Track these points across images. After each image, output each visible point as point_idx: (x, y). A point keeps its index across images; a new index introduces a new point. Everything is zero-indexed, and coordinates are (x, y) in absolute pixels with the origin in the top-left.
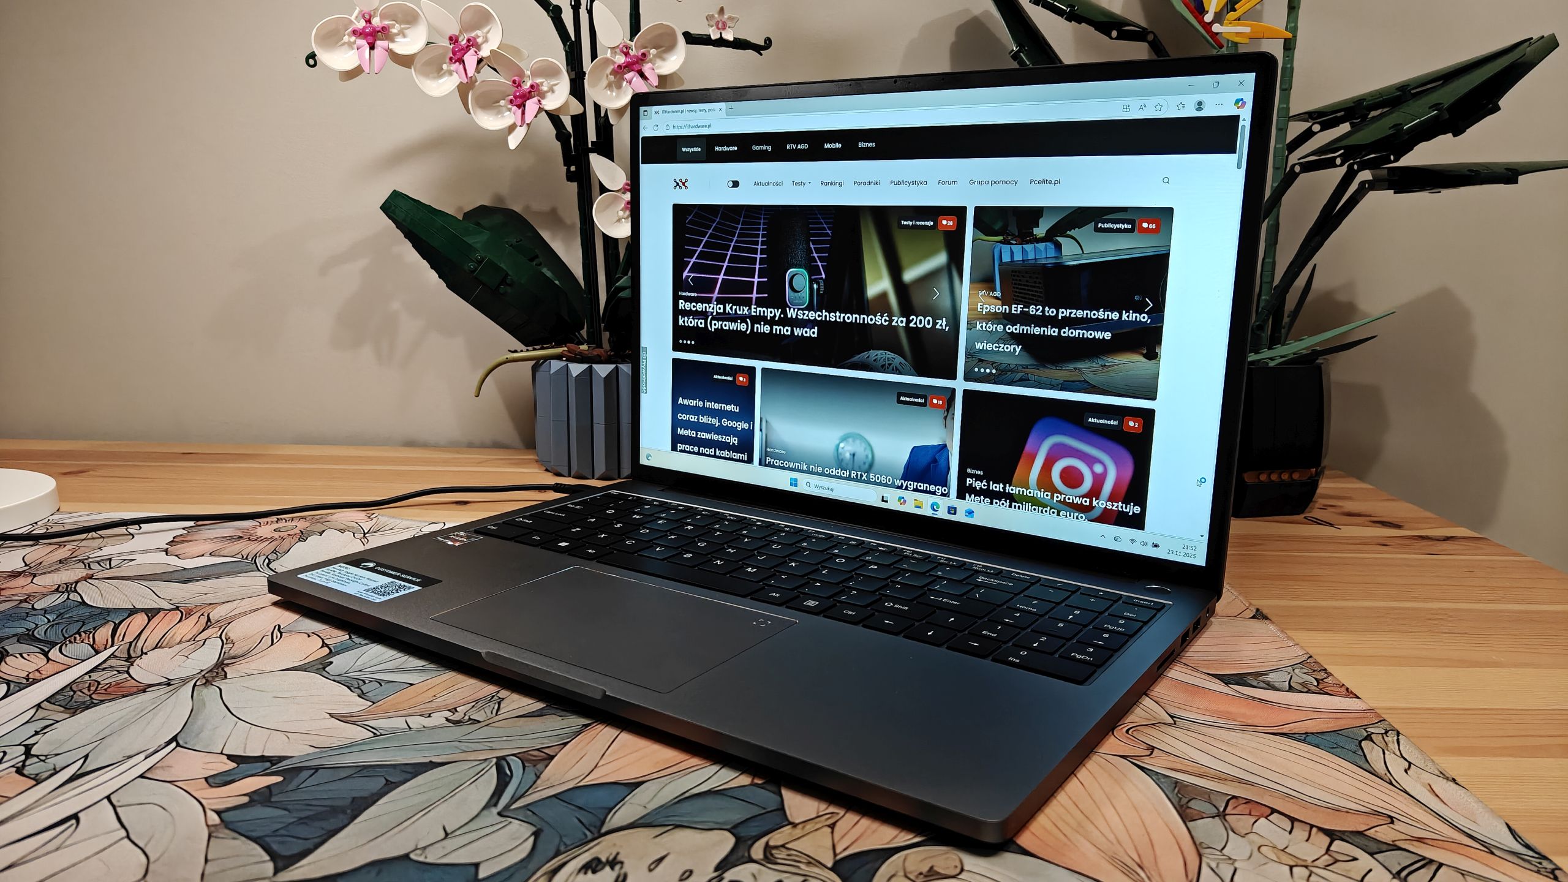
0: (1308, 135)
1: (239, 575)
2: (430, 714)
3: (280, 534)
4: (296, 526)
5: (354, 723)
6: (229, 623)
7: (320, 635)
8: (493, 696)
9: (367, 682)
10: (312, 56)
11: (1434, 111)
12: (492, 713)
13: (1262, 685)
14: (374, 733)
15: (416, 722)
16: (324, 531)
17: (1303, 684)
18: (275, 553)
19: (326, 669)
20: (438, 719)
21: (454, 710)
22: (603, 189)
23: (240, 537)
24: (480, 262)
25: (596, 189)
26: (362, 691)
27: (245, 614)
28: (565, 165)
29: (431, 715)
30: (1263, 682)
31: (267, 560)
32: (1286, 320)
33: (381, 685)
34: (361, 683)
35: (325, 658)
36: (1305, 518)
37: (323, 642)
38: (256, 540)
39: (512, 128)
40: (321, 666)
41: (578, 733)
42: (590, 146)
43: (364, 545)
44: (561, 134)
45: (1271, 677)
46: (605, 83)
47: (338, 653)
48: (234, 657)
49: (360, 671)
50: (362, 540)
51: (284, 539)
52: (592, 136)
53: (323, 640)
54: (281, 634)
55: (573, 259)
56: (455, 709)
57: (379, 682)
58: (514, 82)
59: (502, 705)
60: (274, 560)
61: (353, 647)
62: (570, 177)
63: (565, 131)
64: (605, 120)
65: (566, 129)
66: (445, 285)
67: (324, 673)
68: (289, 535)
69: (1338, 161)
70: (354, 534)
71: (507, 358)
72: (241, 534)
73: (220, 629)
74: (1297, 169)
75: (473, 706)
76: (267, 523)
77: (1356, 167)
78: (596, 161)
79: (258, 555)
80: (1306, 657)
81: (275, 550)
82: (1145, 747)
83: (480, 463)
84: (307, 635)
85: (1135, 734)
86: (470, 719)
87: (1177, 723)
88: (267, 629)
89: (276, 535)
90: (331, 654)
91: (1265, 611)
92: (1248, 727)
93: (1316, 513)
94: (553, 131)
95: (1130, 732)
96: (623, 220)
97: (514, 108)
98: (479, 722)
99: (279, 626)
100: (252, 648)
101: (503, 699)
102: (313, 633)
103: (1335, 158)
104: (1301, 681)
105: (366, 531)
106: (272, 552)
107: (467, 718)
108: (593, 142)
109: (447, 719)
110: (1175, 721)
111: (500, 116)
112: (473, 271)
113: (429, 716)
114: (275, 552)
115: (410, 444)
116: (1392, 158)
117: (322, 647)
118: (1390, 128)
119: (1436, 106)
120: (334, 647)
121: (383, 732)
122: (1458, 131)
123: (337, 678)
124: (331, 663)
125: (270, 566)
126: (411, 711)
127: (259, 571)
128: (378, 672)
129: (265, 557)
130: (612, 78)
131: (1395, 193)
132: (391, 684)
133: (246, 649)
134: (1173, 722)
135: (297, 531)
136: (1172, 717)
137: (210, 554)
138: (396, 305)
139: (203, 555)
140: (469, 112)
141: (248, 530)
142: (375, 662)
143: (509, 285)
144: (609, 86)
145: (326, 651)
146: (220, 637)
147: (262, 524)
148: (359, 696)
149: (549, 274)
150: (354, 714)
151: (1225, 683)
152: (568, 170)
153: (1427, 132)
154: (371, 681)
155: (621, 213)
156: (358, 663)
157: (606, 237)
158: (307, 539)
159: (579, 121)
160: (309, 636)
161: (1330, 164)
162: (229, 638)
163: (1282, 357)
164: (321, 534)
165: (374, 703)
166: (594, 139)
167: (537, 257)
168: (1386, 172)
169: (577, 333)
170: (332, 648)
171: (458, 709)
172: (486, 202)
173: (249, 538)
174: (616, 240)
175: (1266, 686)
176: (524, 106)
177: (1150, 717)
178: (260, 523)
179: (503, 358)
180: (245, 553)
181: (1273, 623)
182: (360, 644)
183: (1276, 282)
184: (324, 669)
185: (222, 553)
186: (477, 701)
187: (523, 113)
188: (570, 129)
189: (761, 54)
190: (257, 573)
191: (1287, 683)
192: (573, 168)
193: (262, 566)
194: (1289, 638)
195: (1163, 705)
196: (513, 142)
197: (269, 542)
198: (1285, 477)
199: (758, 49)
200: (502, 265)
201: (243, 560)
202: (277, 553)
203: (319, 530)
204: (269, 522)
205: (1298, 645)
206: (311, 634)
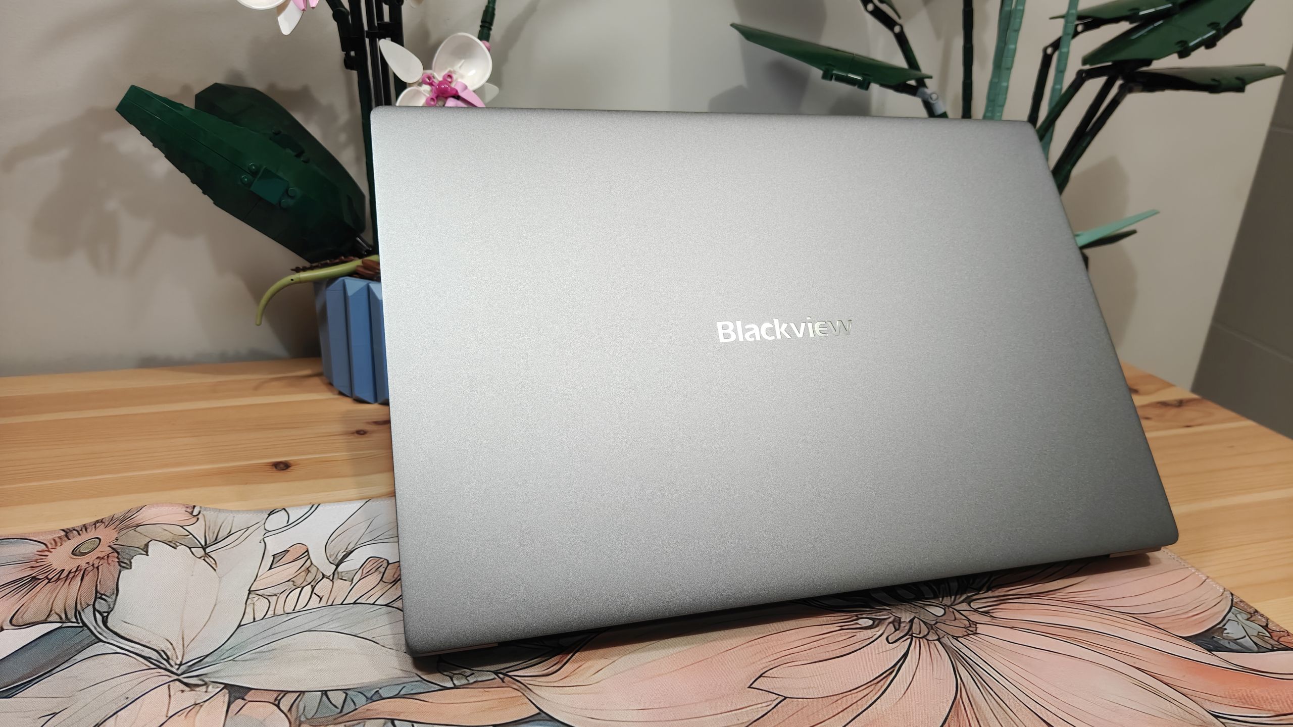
1: (83, 656)
3: (86, 558)
4: (100, 539)
13: (1234, 646)
16: (147, 546)
17: (1261, 638)
18: (101, 598)
22: (399, 82)
23: (34, 580)
24: (255, 173)
28: (341, 50)
30: (1230, 641)
31: (98, 615)
38: (58, 579)
43: (215, 570)
44: (339, 14)
45: (1231, 631)
50: (208, 560)
51: (98, 568)
60: (109, 617)
62: (349, 64)
63: (343, 9)
65: (343, 7)
66: (211, 201)
68: (101, 562)
70: (189, 549)
71: (292, 280)
72: (33, 572)
77: (1114, 78)
78: (387, 48)
79: (79, 607)
80: (1229, 594)
81: (97, 592)
89: (82, 562)
104: (1256, 634)
105: (203, 543)
106: (96, 598)
112: (248, 185)
114: (99, 596)
125: (110, 626)
127: (101, 643)
129: (92, 611)
135: (103, 549)
136: (1215, 716)
137: (13, 622)
138: (112, 205)
141: (36, 561)
143: (292, 197)
147: (49, 546)
151: (1208, 650)
152: (347, 56)
158: (131, 564)
164: (146, 552)
166: (386, 20)
167: (303, 152)
172: (220, 79)
173: (47, 577)
175: (1239, 647)
178: (44, 544)
179: (287, 279)
180: (59, 608)
185: (28, 617)
190: (98, 648)
191: (1249, 638)
192: (353, 53)
193: (99, 629)
195: (1191, 697)
196: (285, 24)
197: (80, 577)
200: (281, 173)
201: (65, 625)
202: (103, 597)
203: (142, 544)
204: (58, 540)
205: (1208, 578)
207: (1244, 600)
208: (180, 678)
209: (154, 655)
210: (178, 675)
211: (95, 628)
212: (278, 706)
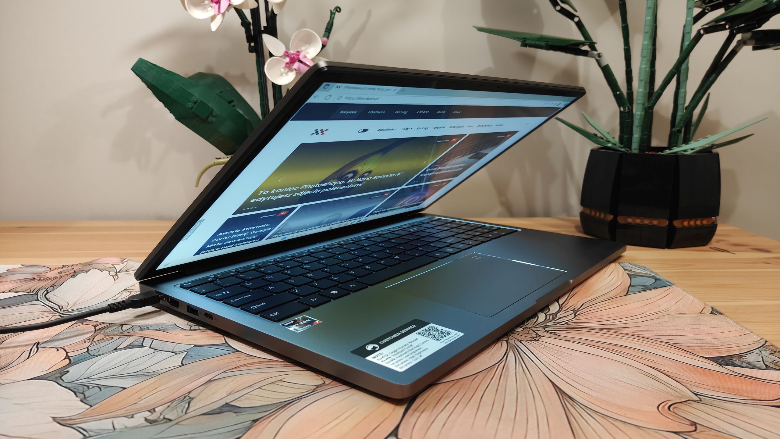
0: (703, 14)
1: (23, 304)
2: (133, 415)
3: (62, 274)
4: (73, 269)
5: (70, 426)
7: (66, 349)
8: (185, 397)
9: (91, 387)
12: (182, 412)
13: (746, 365)
14: (84, 435)
15: (120, 423)
16: (89, 270)
17: (774, 363)
19: (63, 378)
20: (139, 419)
21: (152, 411)
22: (271, 55)
23: (34, 279)
24: (195, 103)
25: (266, 54)
26: (85, 396)
28: (248, 42)
29: (135, 416)
30: (745, 362)
31: (46, 292)
32: (693, 127)
33: (101, 390)
34: (86, 388)
35: (64, 368)
36: (710, 248)
37: (67, 355)
38: (43, 280)
39: (213, 18)
40: (59, 375)
41: (249, 428)
42: (262, 29)
43: (115, 280)
44: (245, 23)
45: (749, 358)
47: (75, 363)
49: (88, 378)
50: (114, 277)
51: (62, 277)
52: (264, 23)
53: (67, 353)
54: (38, 348)
55: (255, 103)
56: (154, 409)
57: (99, 387)
59: (191, 404)
60: (50, 292)
61: (88, 358)
62: (251, 50)
63: (247, 21)
64: (271, 14)
65: (247, 19)
66: (174, 118)
67: (60, 382)
68: (66, 276)
69: (724, 27)
70: (109, 274)
71: (215, 163)
72: (36, 277)
74: (702, 32)
75: (169, 406)
77: (735, 32)
78: (266, 38)
79: (41, 289)
80: (763, 341)
81: (53, 284)
82: (688, 423)
84: (56, 350)
85: (676, 412)
86: (164, 418)
87: (702, 400)
88: (29, 345)
89: (59, 275)
90: (70, 364)
91: (718, 309)
92: (755, 401)
94: (239, 21)
95: (671, 408)
96: (284, 74)
97: (214, 5)
98: (170, 420)
99: (39, 342)
100: (12, 362)
101: (193, 398)
102: (61, 347)
103: (723, 25)
104: (771, 361)
105: (118, 271)
106: (51, 288)
107: (162, 417)
108: (264, 27)
109: (146, 420)
110: (700, 398)
111: (205, 11)
112: (191, 109)
113: (132, 417)
114: (53, 286)
116: (757, 25)
117: (65, 358)
118: (764, 2)
120: (74, 359)
121: (91, 434)
123: (69, 385)
124: (68, 372)
125: (47, 296)
126: (118, 413)
127: (38, 300)
128: (101, 378)
129: (45, 290)
131: (755, 48)
132: (109, 388)
133: (7, 362)
134: (699, 400)
135: (71, 272)
136: (696, 395)
137: (9, 291)
138: (149, 135)
139: (4, 292)
140: (186, 9)
141: (41, 274)
142: (101, 370)
143: (215, 117)
145: (67, 361)
147: (52, 270)
148: (81, 401)
149: (241, 112)
150: (73, 418)
151: (721, 365)
152: (250, 46)
154: (94, 387)
155: (283, 70)
156: (88, 372)
157: (274, 85)
158: (77, 276)
159: (255, 12)
160: (58, 350)
163: (692, 149)
164: (87, 272)
165: (91, 406)
166: (265, 25)
167: (232, 101)
168: (753, 34)
171: (156, 409)
172: (202, 70)
173: (40, 279)
174: (280, 87)
175: (749, 366)
176: (220, 3)
177: (680, 395)
178: (51, 269)
179: (212, 163)
180: (33, 288)
181: (727, 317)
182: (94, 355)
183: (687, 104)
184: (61, 377)
185: (17, 290)
186: (172, 401)
187: (219, 8)
188: (250, 19)
190: (37, 302)
191: (762, 363)
192: (253, 44)
193: (41, 296)
194: (745, 328)
195: (684, 384)
196: (214, 27)
197: (52, 280)
198: (698, 223)
200: (210, 105)
201: (30, 294)
202: (54, 286)
203: (87, 270)
204: (57, 268)
205: (752, 332)
206: (59, 349)
207: (773, 344)
208: (61, 315)
209: (57, 307)
210: (61, 314)
211: (40, 296)
212: (95, 327)
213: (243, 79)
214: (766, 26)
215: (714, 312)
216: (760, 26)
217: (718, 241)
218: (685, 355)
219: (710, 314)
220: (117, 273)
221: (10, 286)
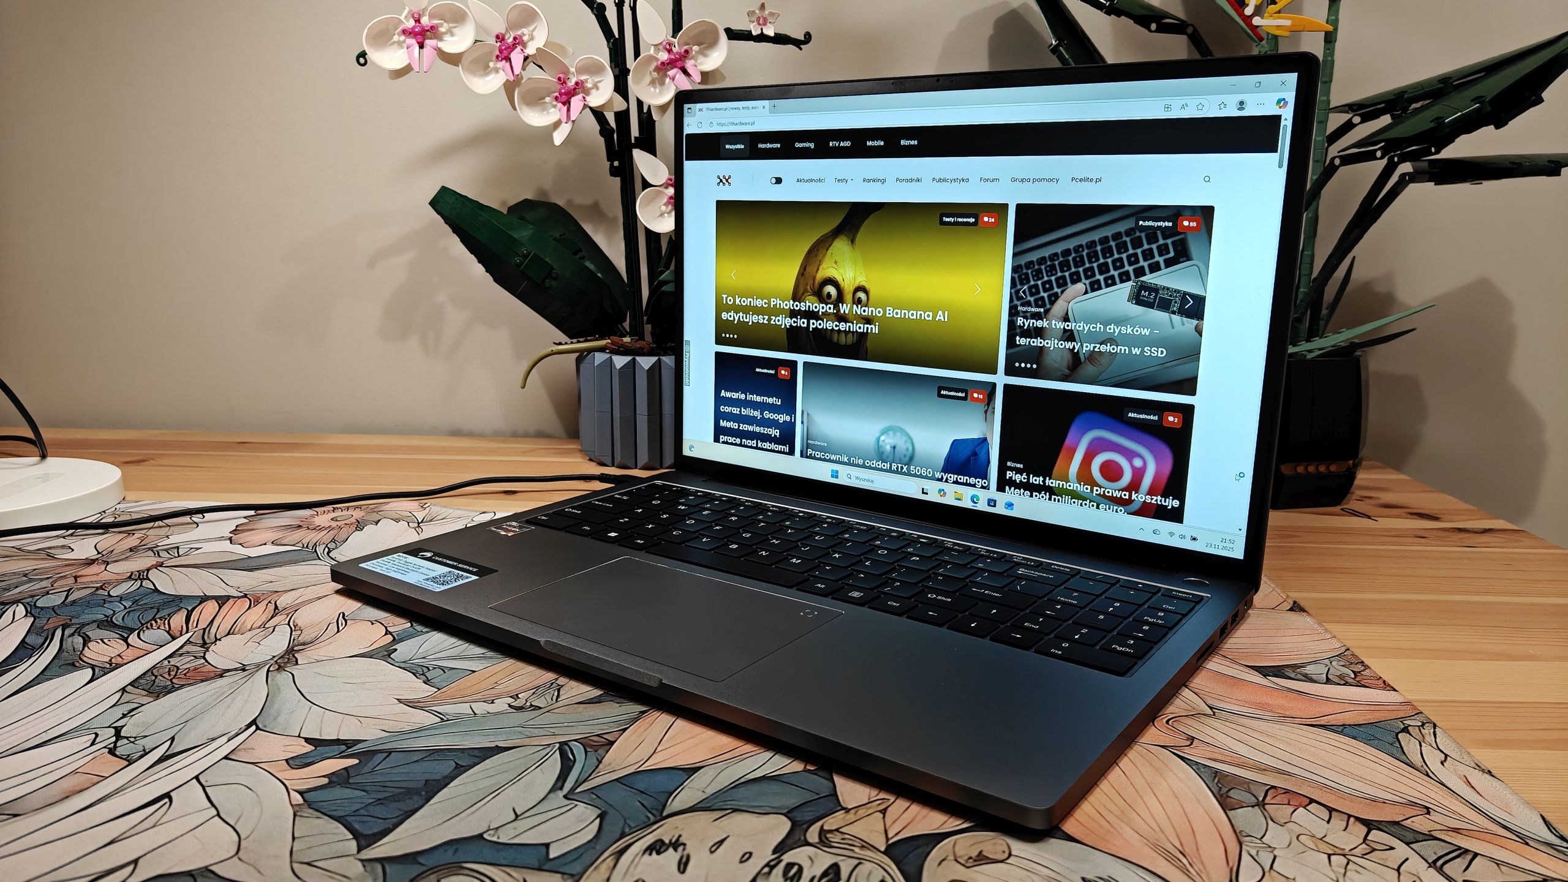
0: (1348, 126)
1: (301, 563)
2: (493, 700)
3: (338, 523)
4: (352, 516)
5: (421, 708)
6: (296, 610)
7: (383, 623)
8: (552, 684)
9: (431, 668)
10: (363, 54)
11: (1476, 104)
12: (552, 700)
13: (1299, 676)
14: (442, 719)
15: (480, 708)
16: (379, 521)
17: (1341, 677)
18: (334, 542)
19: (391, 656)
20: (502, 705)
21: (515, 697)
22: (646, 185)
23: (300, 526)
24: (525, 256)
25: (638, 184)
26: (427, 677)
27: (310, 601)
28: (608, 161)
29: (495, 701)
30: (1300, 674)
31: (327, 549)
32: (1324, 312)
33: (445, 672)
34: (425, 670)
35: (389, 645)
36: (1342, 509)
37: (387, 630)
38: (314, 529)
39: (557, 125)
40: (386, 653)
41: (635, 720)
42: (633, 141)
43: (419, 535)
44: (605, 130)
45: (1309, 670)
46: (648, 79)
47: (401, 640)
48: (304, 644)
49: (423, 658)
50: (417, 529)
51: (342, 528)
52: (635, 131)
53: (386, 627)
54: (346, 621)
55: (616, 254)
56: (517, 695)
57: (443, 669)
58: (559, 79)
59: (561, 692)
60: (334, 549)
61: (415, 635)
62: (614, 172)
63: (608, 127)
64: (648, 116)
65: (609, 125)
66: (492, 279)
67: (390, 660)
68: (346, 524)
69: (1379, 154)
70: (408, 523)
71: (552, 351)
72: (300, 523)
73: (288, 616)
74: (1337, 162)
75: (534, 693)
76: (324, 511)
77: (1396, 159)
78: (640, 157)
79: (318, 544)
80: (1343, 649)
81: (333, 539)
82: (1184, 737)
83: (525, 453)
84: (370, 623)
85: (1175, 725)
86: (531, 705)
87: (1216, 714)
88: (333, 616)
89: (334, 524)
90: (395, 641)
91: (1302, 604)
92: (1285, 718)
93: (1353, 504)
94: (597, 127)
95: (1170, 722)
96: (666, 215)
97: (560, 105)
98: (540, 708)
99: (344, 614)
100: (319, 635)
101: (562, 686)
102: (376, 621)
103: (1376, 150)
104: (1339, 673)
105: (420, 521)
106: (331, 541)
107: (528, 704)
108: (635, 138)
109: (510, 706)
110: (1214, 712)
111: (545, 113)
112: (519, 266)
113: (492, 703)
114: (333, 540)
115: (456, 433)
116: (1433, 150)
117: (386, 634)
118: (1431, 122)
119: (1476, 100)
120: (397, 635)
121: (450, 718)
122: (1500, 123)
123: (403, 665)
124: (396, 650)
125: (330, 554)
126: (474, 697)
127: (320, 559)
128: (440, 659)
129: (325, 545)
130: (655, 74)
131: (1435, 184)
132: (454, 671)
133: (313, 635)
134: (1212, 713)
135: (353, 520)
136: (1211, 708)
137: (272, 543)
138: (441, 298)
139: (265, 544)
140: (515, 109)
141: (308, 518)
142: (437, 650)
143: (555, 279)
144: (653, 83)
145: (389, 638)
146: (289, 624)
147: (319, 513)
148: (425, 682)
149: (592, 267)
150: (421, 700)
151: (1264, 676)
152: (612, 165)
153: (1469, 125)
154: (435, 668)
155: (663, 208)
156: (420, 651)
157: (648, 231)
158: (364, 528)
159: (622, 117)
160: (372, 624)
161: (1370, 156)
162: (297, 625)
163: (1320, 349)
164: (377, 523)
165: (439, 689)
166: (637, 135)
167: (580, 250)
168: (1426, 165)
169: (619, 326)
170: (395, 636)
171: (519, 695)
172: (529, 196)
173: (308, 527)
174: (658, 235)
175: (1304, 678)
176: (569, 103)
177: (1189, 708)
178: (317, 513)
179: (548, 350)
180: (305, 542)
181: (1310, 615)
182: (422, 632)
183: (1315, 275)
184: (389, 655)
185: (283, 542)
186: (538, 688)
187: (568, 110)
188: (613, 124)
189: (801, 49)
190: (318, 562)
191: (1324, 675)
192: (616, 163)
193: (323, 555)
194: (1326, 630)
195: (1202, 696)
196: (558, 138)
197: (327, 531)
198: (1322, 469)
199: (797, 43)
200: (547, 260)
201: (304, 549)
202: (336, 542)
203: (375, 520)
205: (1335, 637)
206: (374, 622)
207: (1356, 654)
213: (596, 211)
214: (1447, 153)
215: (1296, 608)
216: (1438, 152)
217: (1361, 499)
218: (1223, 662)
219: (1291, 610)
220: (419, 523)
221: (271, 536)
